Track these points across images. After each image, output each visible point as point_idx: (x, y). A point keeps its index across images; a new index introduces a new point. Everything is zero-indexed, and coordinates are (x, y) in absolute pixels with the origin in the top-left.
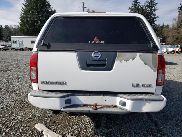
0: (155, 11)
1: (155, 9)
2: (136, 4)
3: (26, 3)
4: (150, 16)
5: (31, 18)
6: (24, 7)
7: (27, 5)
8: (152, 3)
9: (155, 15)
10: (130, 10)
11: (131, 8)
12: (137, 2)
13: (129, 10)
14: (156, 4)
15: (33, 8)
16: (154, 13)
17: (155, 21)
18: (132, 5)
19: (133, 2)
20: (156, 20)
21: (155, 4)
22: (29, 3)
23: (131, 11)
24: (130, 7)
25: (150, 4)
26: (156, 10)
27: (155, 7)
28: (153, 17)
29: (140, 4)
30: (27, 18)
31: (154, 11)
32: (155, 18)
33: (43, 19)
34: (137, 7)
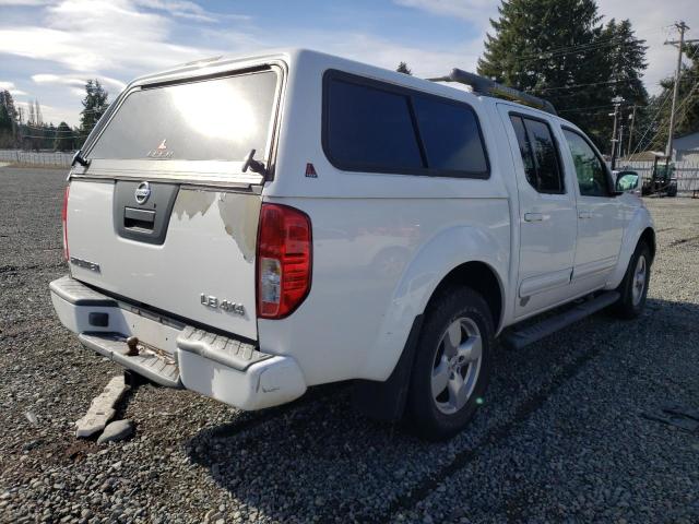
3: (502, 17)
5: (510, 68)
6: (494, 33)
7: (506, 22)
15: (521, 33)
22: (512, 17)
30: (499, 69)
33: (558, 68)
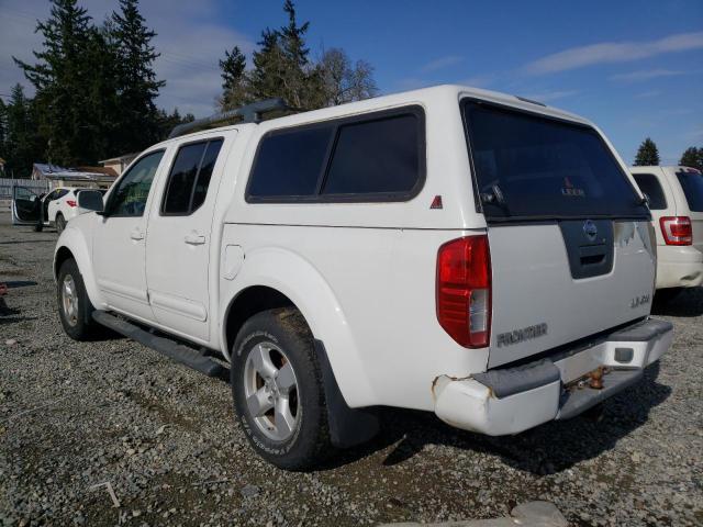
0: (151, 60)
1: (151, 53)
2: (70, 16)
4: (135, 75)
8: (135, 28)
9: (150, 74)
10: (46, 35)
11: (49, 27)
12: (74, 7)
13: (41, 32)
14: (152, 35)
16: (147, 66)
17: (155, 96)
18: (53, 18)
19: (57, 7)
20: (156, 92)
21: (147, 35)
23: (49, 40)
24: (45, 24)
25: (126, 28)
26: (153, 57)
27: (150, 44)
28: (146, 79)
29: (87, 19)
31: (147, 60)
32: (154, 86)
34: (77, 29)
